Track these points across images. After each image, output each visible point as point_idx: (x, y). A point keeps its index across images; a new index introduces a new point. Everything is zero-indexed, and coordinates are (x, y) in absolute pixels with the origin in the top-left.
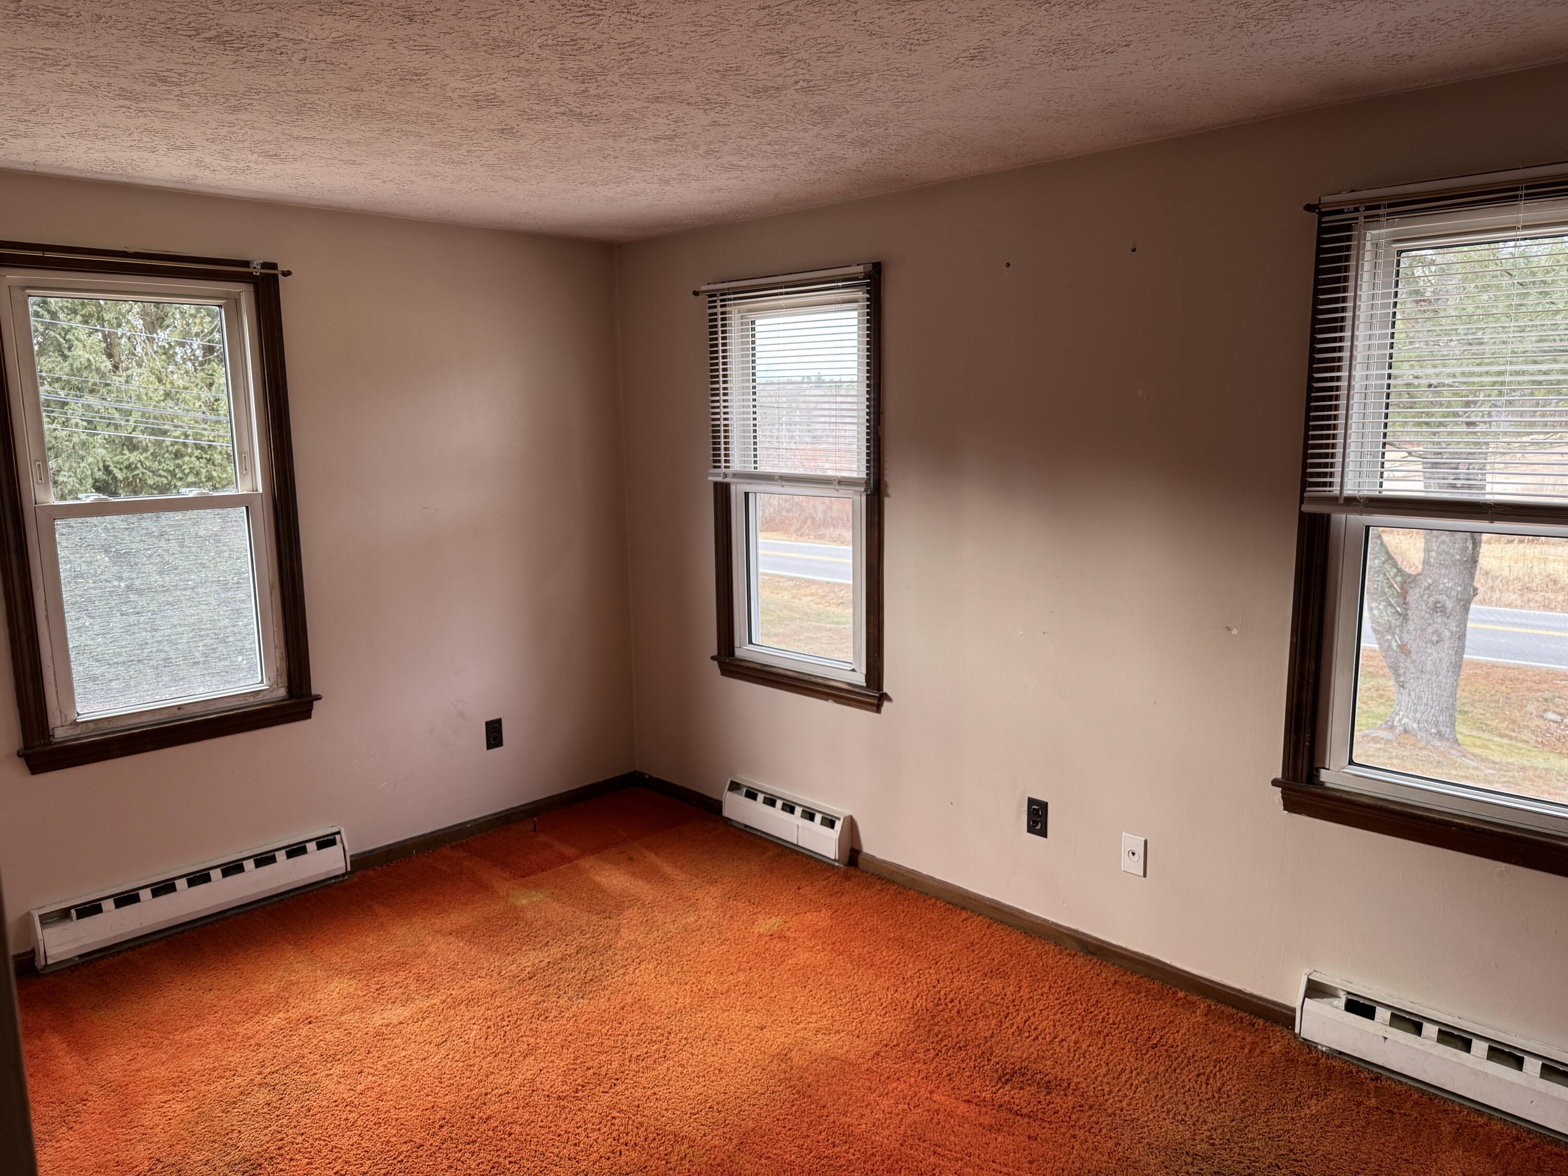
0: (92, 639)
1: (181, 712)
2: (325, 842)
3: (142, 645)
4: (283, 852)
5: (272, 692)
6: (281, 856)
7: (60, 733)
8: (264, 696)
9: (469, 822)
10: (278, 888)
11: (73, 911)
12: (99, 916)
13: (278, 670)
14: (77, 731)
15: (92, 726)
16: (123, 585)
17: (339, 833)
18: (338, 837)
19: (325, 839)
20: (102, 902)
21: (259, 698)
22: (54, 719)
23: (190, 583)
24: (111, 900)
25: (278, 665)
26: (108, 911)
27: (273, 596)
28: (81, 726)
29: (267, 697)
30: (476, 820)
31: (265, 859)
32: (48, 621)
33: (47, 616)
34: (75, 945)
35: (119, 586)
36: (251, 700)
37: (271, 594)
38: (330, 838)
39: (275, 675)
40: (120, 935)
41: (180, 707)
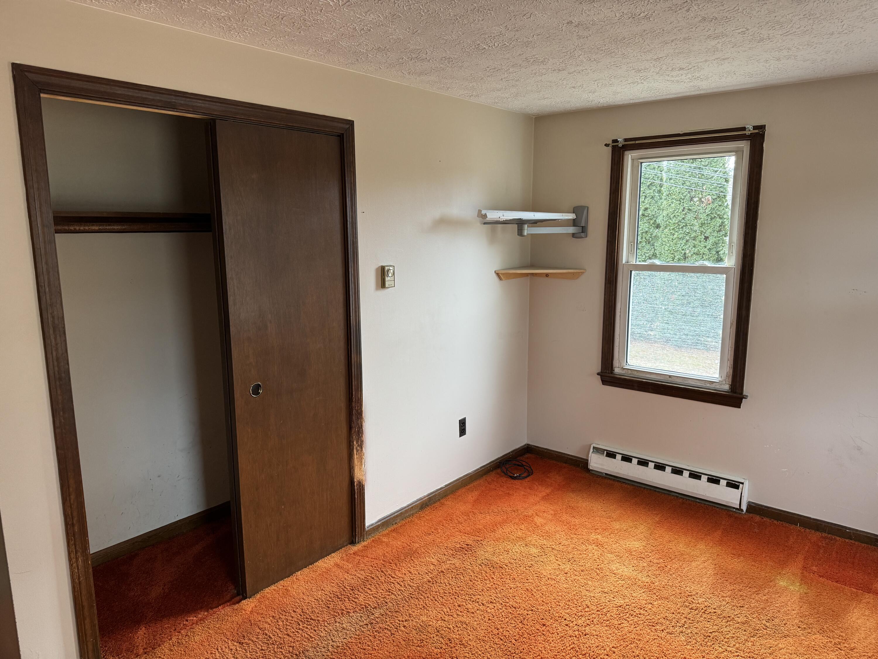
0: (646, 331)
1: (670, 379)
2: (733, 485)
3: (667, 340)
4: (707, 477)
5: (721, 385)
6: (704, 478)
7: (617, 370)
8: (716, 386)
9: (850, 529)
10: (696, 494)
11: (605, 452)
12: (613, 459)
13: (727, 373)
14: (623, 372)
15: (630, 372)
16: (663, 308)
17: (743, 483)
18: (741, 485)
19: (734, 483)
20: (617, 454)
21: (713, 386)
22: (616, 363)
23: (696, 313)
24: (621, 456)
25: (728, 371)
26: (618, 460)
27: (731, 330)
28: (625, 370)
29: (718, 387)
30: (857, 530)
31: (695, 476)
32: (620, 317)
33: (620, 315)
34: (601, 467)
35: (661, 308)
36: (708, 385)
37: (731, 328)
38: (737, 483)
39: (725, 376)
40: (618, 473)
41: (670, 376)
